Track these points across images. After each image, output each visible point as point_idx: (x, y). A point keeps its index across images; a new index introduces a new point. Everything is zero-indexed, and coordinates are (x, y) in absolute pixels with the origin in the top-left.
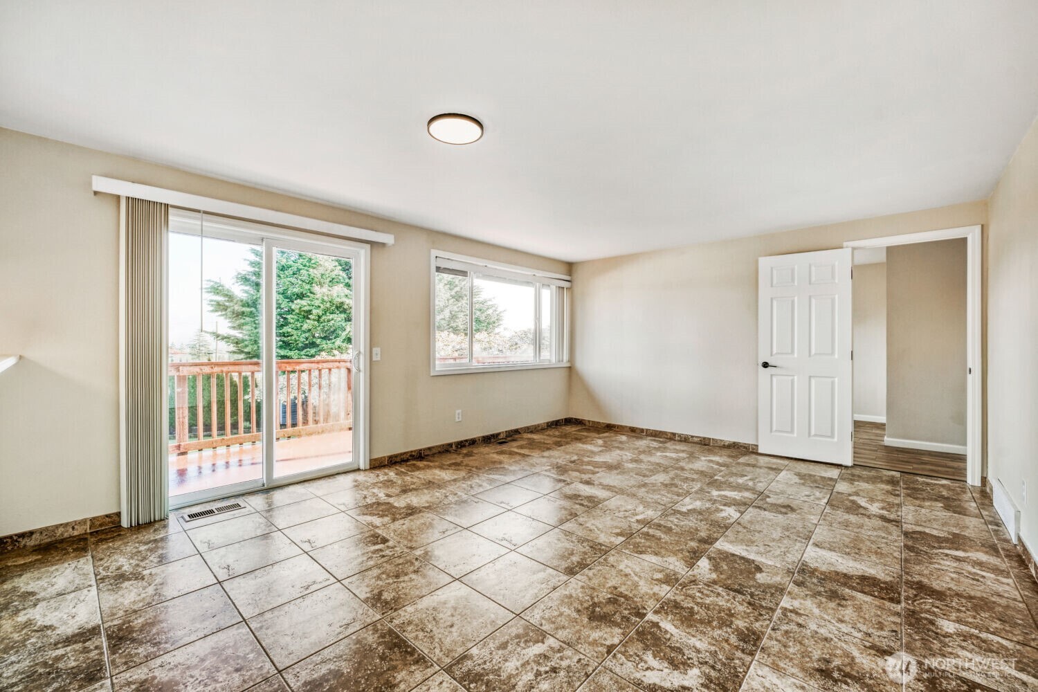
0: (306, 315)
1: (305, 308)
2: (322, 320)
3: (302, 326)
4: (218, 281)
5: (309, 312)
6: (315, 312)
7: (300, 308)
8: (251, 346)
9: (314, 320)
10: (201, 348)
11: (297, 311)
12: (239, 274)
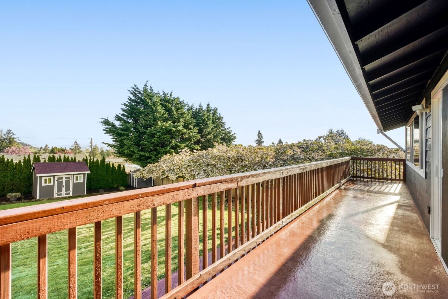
0: (153, 135)
1: (153, 132)
2: (160, 138)
3: (150, 141)
4: (107, 119)
5: (155, 134)
6: (158, 134)
7: (151, 132)
8: (126, 150)
9: (157, 138)
10: (77, 150)
11: (148, 133)
12: (117, 115)
